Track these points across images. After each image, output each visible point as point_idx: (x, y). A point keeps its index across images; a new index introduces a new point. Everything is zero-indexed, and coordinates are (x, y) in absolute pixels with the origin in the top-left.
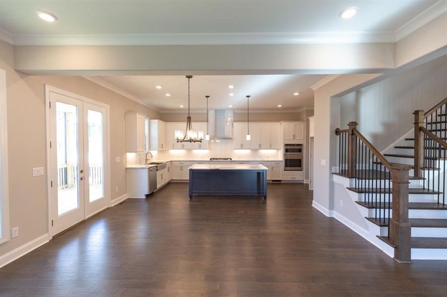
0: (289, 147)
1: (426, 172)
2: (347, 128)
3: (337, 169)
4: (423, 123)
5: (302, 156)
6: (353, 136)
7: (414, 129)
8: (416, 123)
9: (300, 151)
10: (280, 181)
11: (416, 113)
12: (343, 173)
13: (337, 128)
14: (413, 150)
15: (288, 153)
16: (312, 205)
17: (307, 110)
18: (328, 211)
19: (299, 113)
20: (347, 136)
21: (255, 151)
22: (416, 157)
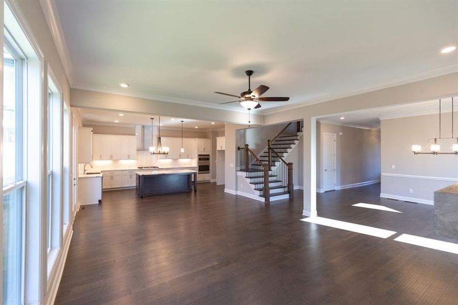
0: (201, 157)
3: (239, 168)
5: (210, 163)
8: (269, 145)
9: (208, 159)
12: (241, 170)
13: (239, 147)
14: (268, 158)
15: (201, 161)
16: (225, 192)
17: (212, 131)
18: (235, 191)
19: (206, 132)
20: (243, 151)
21: (175, 160)
22: (269, 161)
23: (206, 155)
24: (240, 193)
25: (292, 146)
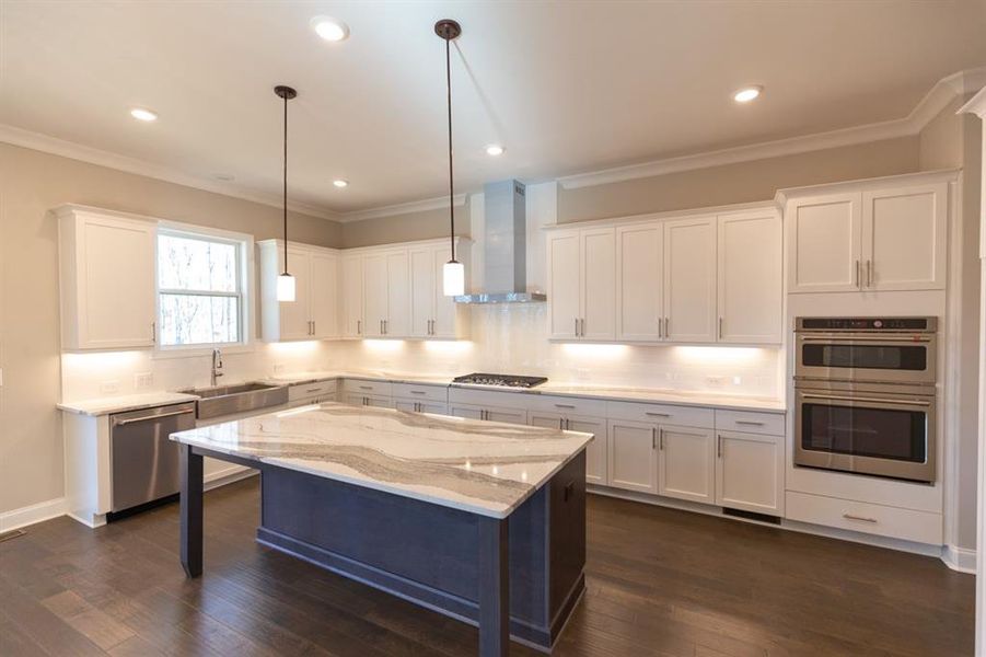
0: (825, 337)
5: (930, 393)
10: (776, 520)
19: (917, 139)
23: (890, 324)
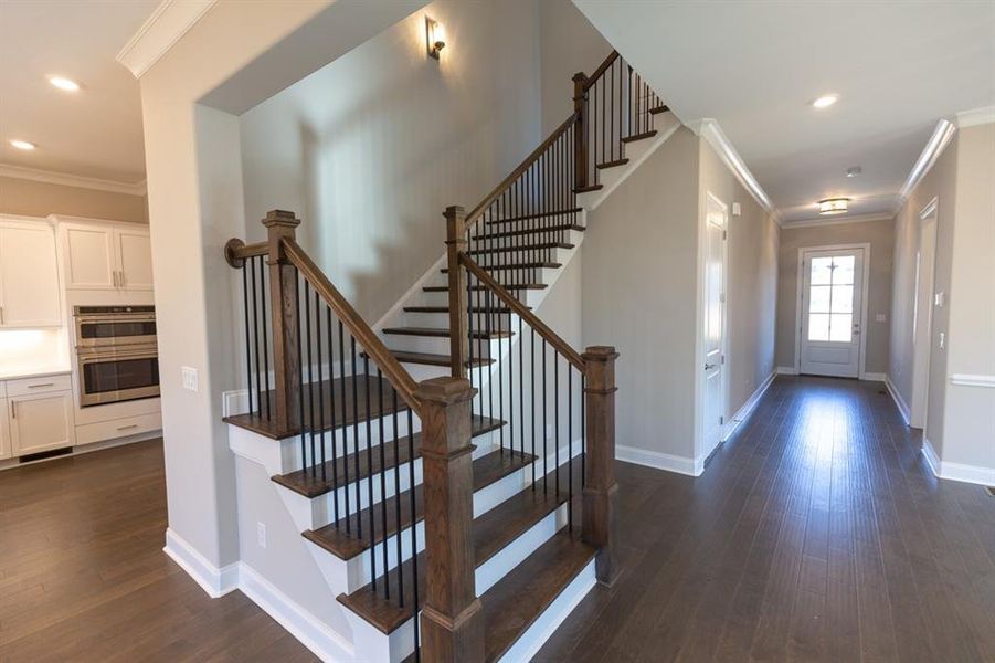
0: (92, 319)
1: (476, 370)
2: (262, 235)
3: (240, 400)
4: (463, 241)
6: (286, 268)
7: (446, 256)
8: (451, 242)
10: (68, 450)
11: (450, 213)
13: (234, 240)
14: (446, 316)
15: (93, 341)
16: (166, 549)
22: (453, 334)
23: (136, 309)
24: (249, 581)
25: (561, 255)
